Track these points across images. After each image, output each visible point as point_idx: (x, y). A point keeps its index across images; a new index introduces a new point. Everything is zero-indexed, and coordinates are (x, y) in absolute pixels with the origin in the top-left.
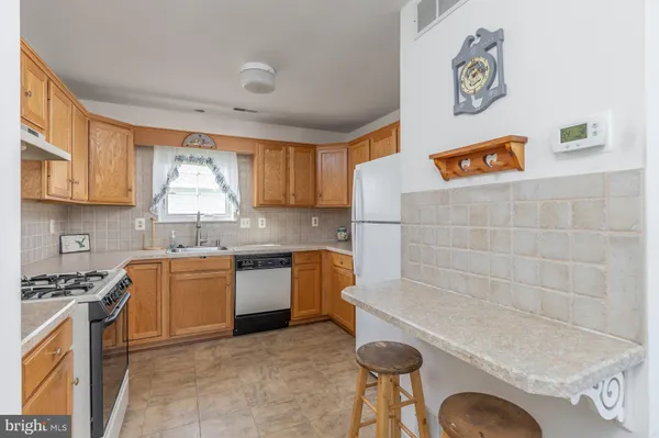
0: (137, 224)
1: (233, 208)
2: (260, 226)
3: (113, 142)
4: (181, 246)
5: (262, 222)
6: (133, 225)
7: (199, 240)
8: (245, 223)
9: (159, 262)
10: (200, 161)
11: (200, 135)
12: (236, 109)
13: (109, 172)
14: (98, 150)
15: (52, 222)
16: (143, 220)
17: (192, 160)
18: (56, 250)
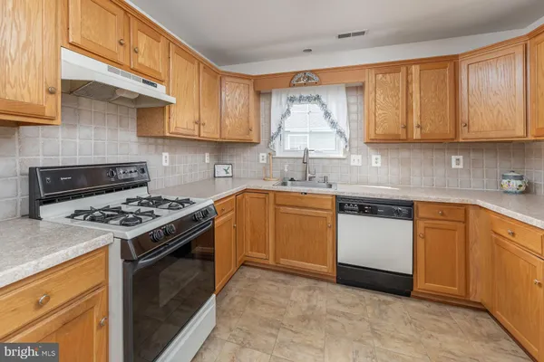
0: (261, 158)
1: (342, 144)
2: (374, 165)
3: (238, 91)
4: (292, 180)
5: (376, 159)
6: (258, 159)
7: (309, 175)
8: (356, 160)
9: (266, 192)
10: (309, 99)
11: (305, 72)
12: (340, 36)
13: (235, 115)
14: (227, 98)
15: (207, 154)
16: (265, 155)
17: (301, 99)
18: (211, 175)
